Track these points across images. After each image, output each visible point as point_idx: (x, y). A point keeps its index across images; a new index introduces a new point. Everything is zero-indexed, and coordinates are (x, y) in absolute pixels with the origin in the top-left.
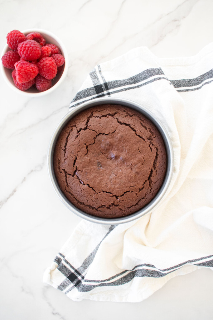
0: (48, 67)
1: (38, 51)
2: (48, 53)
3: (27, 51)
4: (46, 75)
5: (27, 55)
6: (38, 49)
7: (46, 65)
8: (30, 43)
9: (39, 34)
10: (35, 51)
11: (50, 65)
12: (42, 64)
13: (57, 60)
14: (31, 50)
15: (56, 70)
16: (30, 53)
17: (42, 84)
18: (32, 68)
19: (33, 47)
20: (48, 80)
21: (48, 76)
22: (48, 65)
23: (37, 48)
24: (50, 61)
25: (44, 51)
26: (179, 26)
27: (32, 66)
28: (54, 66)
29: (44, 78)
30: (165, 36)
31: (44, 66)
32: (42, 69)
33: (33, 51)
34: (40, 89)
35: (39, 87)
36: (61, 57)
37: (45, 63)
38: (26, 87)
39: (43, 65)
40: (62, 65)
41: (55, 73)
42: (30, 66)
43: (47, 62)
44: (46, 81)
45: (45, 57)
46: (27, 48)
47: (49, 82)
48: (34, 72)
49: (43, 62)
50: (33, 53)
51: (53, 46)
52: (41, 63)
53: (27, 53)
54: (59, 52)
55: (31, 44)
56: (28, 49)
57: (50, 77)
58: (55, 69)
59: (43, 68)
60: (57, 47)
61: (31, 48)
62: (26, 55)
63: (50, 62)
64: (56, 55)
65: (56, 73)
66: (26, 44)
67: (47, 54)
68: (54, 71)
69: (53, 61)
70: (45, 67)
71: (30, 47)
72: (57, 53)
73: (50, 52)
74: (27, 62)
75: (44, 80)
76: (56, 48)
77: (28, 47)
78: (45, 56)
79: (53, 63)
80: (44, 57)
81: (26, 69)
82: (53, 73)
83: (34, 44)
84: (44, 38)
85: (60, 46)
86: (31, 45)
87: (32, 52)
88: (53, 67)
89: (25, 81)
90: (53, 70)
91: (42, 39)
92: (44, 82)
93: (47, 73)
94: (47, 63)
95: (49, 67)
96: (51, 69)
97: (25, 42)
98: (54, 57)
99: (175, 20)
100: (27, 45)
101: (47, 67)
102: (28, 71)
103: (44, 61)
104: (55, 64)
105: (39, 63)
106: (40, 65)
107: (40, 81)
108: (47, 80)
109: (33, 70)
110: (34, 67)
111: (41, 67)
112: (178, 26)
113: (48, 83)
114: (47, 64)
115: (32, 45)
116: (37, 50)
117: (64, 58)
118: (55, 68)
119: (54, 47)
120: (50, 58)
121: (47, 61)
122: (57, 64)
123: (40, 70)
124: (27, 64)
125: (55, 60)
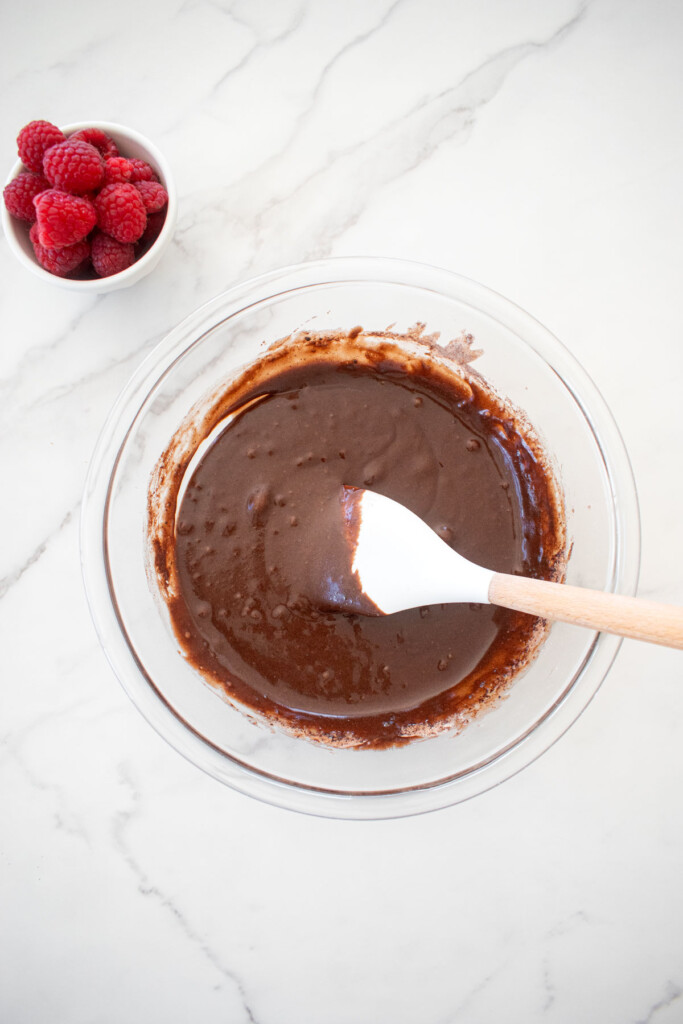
0: (121, 206)
1: (96, 164)
2: (122, 175)
3: (66, 164)
4: (116, 230)
5: (66, 176)
6: (95, 160)
7: (115, 202)
8: (75, 145)
9: (103, 133)
10: (87, 163)
11: (128, 201)
12: (105, 200)
13: (148, 192)
14: (75, 161)
15: (144, 217)
16: (75, 170)
17: (108, 255)
18: (78, 207)
19: (81, 155)
20: (122, 245)
21: (122, 233)
22: (121, 201)
23: (91, 157)
24: (126, 191)
25: (113, 168)
26: (471, 122)
27: (79, 201)
28: (137, 205)
29: (114, 240)
30: (436, 147)
31: (112, 203)
32: (105, 212)
33: (83, 164)
34: (102, 269)
35: (100, 264)
36: (157, 186)
37: (112, 197)
38: (66, 264)
39: (110, 202)
40: (160, 206)
41: (140, 226)
42: (73, 201)
43: (118, 193)
44: (116, 248)
45: (114, 183)
46: (65, 159)
47: (125, 250)
48: (84, 217)
49: (108, 195)
50: (83, 168)
51: (139, 161)
52: (103, 196)
53: (66, 170)
54: (153, 177)
55: (78, 148)
56: (70, 161)
57: (128, 233)
58: (139, 213)
59: (108, 208)
60: (148, 165)
61: (76, 156)
62: (62, 175)
63: (126, 195)
64: (144, 182)
65: (144, 226)
66: (64, 148)
67: (119, 176)
68: (139, 217)
69: (135, 192)
70: (113, 205)
71: (75, 153)
72: (148, 179)
73: (128, 173)
74: (65, 194)
75: (113, 245)
76: (147, 168)
77: (70, 155)
78: (116, 181)
79: (135, 198)
80: (110, 183)
81: (63, 208)
82: (135, 224)
83: (85, 149)
84: (114, 144)
85: (156, 163)
86: (77, 151)
87: (77, 165)
88: (135, 206)
89: (62, 240)
90: (135, 216)
91: (109, 144)
92: (111, 248)
93: (119, 223)
94: (117, 197)
95: (124, 205)
96: (128, 211)
97: (62, 145)
98: (140, 186)
99: (461, 109)
100: (66, 151)
101: (118, 206)
102: (69, 212)
103: (111, 192)
104: (141, 201)
105: (99, 198)
106: (100, 203)
107: (103, 247)
108: (120, 244)
109: (80, 212)
110: (84, 203)
111: (103, 208)
112: (469, 123)
113: (123, 252)
114: (119, 200)
115: (80, 151)
116: (91, 162)
117: (166, 191)
118: (141, 211)
119: (140, 163)
120: (127, 186)
121: (120, 192)
122: (145, 202)
123: (100, 214)
124: (65, 197)
125: (142, 194)
